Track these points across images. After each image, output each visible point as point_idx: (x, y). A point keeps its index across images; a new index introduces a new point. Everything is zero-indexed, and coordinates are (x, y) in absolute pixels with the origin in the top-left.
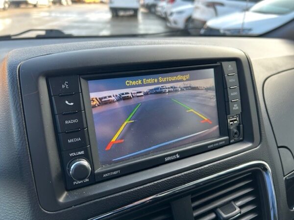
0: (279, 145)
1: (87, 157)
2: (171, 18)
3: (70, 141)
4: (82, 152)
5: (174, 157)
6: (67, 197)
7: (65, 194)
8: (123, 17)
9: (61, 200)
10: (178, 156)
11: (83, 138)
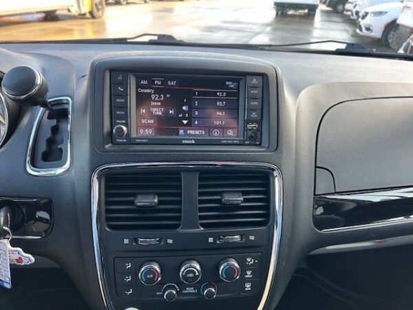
0: (318, 165)
1: (126, 125)
2: (363, 23)
3: (118, 113)
4: (124, 122)
5: (190, 142)
6: (110, 147)
7: (110, 145)
8: (293, 16)
9: (106, 147)
10: (193, 142)
11: (126, 113)
